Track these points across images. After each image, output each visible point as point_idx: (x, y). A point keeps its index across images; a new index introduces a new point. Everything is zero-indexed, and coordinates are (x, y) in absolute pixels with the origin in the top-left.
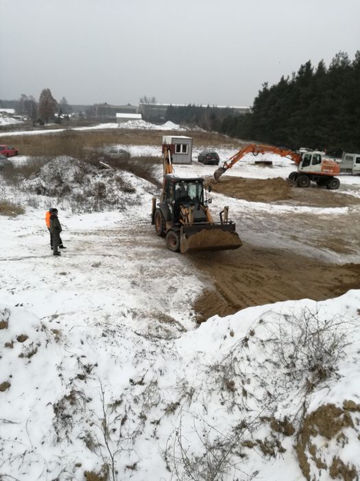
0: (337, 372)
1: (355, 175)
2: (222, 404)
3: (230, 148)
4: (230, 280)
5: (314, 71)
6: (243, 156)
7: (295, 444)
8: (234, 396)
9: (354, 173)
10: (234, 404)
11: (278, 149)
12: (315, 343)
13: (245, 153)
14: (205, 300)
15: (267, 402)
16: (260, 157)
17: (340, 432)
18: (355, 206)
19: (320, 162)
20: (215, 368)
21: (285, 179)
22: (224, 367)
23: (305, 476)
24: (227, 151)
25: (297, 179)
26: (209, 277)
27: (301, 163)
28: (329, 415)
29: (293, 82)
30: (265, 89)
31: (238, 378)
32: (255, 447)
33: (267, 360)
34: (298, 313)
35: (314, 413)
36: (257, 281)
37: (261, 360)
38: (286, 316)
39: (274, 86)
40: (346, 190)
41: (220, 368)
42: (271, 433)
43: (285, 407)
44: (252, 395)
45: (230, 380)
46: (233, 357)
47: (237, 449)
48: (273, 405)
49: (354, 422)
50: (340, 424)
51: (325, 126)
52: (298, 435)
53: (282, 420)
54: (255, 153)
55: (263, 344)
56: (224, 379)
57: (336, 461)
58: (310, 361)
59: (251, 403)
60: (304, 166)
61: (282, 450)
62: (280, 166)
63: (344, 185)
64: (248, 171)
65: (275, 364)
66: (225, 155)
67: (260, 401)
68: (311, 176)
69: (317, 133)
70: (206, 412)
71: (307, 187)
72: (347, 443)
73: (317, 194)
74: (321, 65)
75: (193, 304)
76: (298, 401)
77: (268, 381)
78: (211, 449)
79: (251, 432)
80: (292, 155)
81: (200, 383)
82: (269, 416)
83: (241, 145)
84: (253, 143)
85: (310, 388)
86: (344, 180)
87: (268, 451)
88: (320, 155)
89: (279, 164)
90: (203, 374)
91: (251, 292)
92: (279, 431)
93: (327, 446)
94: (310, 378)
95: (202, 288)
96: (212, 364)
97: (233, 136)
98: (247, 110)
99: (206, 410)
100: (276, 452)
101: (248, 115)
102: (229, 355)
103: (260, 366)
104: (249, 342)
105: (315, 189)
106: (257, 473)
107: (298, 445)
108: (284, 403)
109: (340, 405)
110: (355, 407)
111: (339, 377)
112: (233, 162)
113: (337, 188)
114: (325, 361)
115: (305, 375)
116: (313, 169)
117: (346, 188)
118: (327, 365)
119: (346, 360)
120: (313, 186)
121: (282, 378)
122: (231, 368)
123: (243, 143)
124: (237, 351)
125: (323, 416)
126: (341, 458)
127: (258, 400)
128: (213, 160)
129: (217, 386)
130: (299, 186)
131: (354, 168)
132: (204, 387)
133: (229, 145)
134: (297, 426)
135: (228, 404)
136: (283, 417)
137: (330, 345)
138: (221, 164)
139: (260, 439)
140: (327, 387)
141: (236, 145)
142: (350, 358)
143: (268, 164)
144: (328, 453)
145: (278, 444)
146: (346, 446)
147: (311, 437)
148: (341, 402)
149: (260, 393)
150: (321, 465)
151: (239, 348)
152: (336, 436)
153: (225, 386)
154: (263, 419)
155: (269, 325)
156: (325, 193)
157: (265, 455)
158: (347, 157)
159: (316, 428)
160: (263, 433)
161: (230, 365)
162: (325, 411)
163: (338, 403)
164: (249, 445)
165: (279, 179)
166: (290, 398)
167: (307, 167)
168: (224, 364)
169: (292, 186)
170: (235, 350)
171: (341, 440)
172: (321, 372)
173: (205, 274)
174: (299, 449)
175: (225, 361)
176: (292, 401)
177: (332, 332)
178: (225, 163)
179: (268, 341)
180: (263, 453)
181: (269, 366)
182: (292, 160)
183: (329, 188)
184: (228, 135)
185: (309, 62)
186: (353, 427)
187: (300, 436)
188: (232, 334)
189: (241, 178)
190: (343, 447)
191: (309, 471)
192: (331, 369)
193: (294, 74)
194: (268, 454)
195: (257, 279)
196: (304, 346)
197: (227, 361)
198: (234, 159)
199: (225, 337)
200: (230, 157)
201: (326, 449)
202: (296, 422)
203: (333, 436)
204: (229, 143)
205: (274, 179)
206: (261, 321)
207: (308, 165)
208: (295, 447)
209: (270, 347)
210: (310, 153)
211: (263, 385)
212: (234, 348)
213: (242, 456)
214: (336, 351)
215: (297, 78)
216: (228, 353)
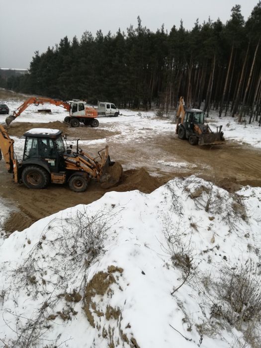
0: (103, 249)
1: (108, 117)
2: (29, 295)
3: (16, 100)
4: (30, 201)
5: (71, 44)
6: (27, 106)
7: (83, 306)
8: (36, 287)
9: (107, 115)
10: (37, 292)
11: (53, 100)
12: (88, 233)
13: (28, 104)
14: (12, 220)
15: (61, 283)
16: (41, 107)
17: (108, 289)
18: (110, 137)
19: (84, 109)
20: (20, 271)
21: (62, 122)
22: (26, 268)
23: (92, 325)
24: (15, 103)
25: (71, 121)
26: (13, 202)
27: (71, 110)
28: (100, 279)
29: (57, 51)
30: (37, 56)
31: (38, 272)
32: (57, 318)
33: (57, 254)
34: (74, 216)
35: (91, 281)
36: (52, 198)
37: (52, 255)
38: (67, 220)
39: (43, 54)
40: (103, 127)
41: (23, 270)
42: (66, 304)
43: (73, 283)
44: (49, 282)
45: (32, 277)
46: (32, 259)
47: (44, 324)
48: (64, 285)
49: (116, 278)
50: (108, 283)
51: (84, 83)
52: (84, 299)
53: (72, 293)
54: (37, 104)
55: (53, 244)
56: (27, 276)
57: (109, 308)
58: (86, 246)
59: (49, 288)
60: (73, 112)
61: (75, 313)
62: (57, 113)
63: (102, 124)
64: (33, 118)
65: (63, 255)
66: (13, 106)
67: (56, 284)
68: (79, 119)
69: (79, 88)
70: (17, 306)
71: (78, 126)
72: (113, 294)
73: (85, 131)
74: (75, 40)
75: (3, 225)
76: (81, 277)
77: (60, 268)
78: (24, 331)
79: (52, 308)
80: (64, 104)
81: (9, 285)
82: (63, 293)
83: (25, 98)
84: (34, 96)
85: (88, 264)
86: (101, 120)
87: (66, 318)
88: (83, 104)
89: (56, 111)
90: (11, 278)
91: (49, 207)
92: (71, 301)
93: (102, 300)
94: (87, 258)
95: (9, 212)
96: (16, 268)
97: (18, 91)
98: (26, 71)
99: (17, 304)
100: (71, 316)
101: (27, 75)
102: (28, 259)
103: (53, 260)
104: (42, 245)
105: (84, 128)
106: (60, 335)
107: (85, 306)
108: (72, 280)
109: (106, 271)
110: (115, 269)
111: (104, 252)
112: (21, 111)
113: (98, 126)
114: (95, 243)
115: (84, 257)
116: (80, 113)
117: (103, 125)
118: (97, 246)
119: (108, 239)
120: (82, 126)
121: (69, 263)
122: (32, 267)
123: (26, 96)
124: (34, 253)
125: (97, 282)
126: (111, 305)
127: (54, 284)
128: (3, 110)
129: (23, 283)
130: (72, 126)
131: (107, 112)
132: (13, 287)
133: (16, 98)
134: (82, 294)
135: (33, 294)
136: (72, 290)
137: (97, 232)
138: (11, 113)
139: (59, 311)
140: (98, 261)
141: (21, 98)
142: (110, 238)
143: (48, 111)
144: (103, 305)
145: (72, 310)
146: (113, 296)
147: (92, 298)
148: (106, 268)
149: (55, 279)
150: (100, 314)
151: (36, 251)
152: (107, 292)
153: (29, 282)
154: (59, 297)
155: (55, 228)
156: (90, 130)
157: (65, 320)
158: (101, 104)
159: (94, 291)
160: (61, 306)
161: (31, 265)
162: (98, 277)
163: (105, 269)
164: (52, 318)
165: (58, 122)
166: (76, 276)
167: (76, 113)
168: (25, 266)
169: (67, 127)
170: (33, 253)
171: (110, 293)
172: (93, 252)
173: (10, 201)
174: (85, 309)
175: (26, 264)
176: (77, 277)
177: (97, 223)
178: (14, 112)
179: (56, 240)
180: (63, 320)
181: (59, 258)
182: (65, 108)
183: (92, 126)
184: (13, 90)
185: (66, 37)
186: (115, 282)
187: (85, 299)
188: (29, 242)
189: (29, 123)
190: (111, 297)
191: (94, 321)
192: (100, 248)
193: (57, 45)
194: (66, 320)
195: (52, 197)
196: (81, 237)
197: (28, 263)
198: (21, 109)
199: (24, 246)
200: (18, 107)
201: (102, 302)
202: (81, 291)
203: (105, 292)
204: (15, 96)
205: (54, 122)
206: (49, 228)
207: (77, 111)
208: (83, 308)
209: (57, 244)
210: (76, 103)
211: (56, 272)
212: (32, 252)
213: (48, 327)
214: (101, 235)
215: (59, 48)
216: (28, 257)
